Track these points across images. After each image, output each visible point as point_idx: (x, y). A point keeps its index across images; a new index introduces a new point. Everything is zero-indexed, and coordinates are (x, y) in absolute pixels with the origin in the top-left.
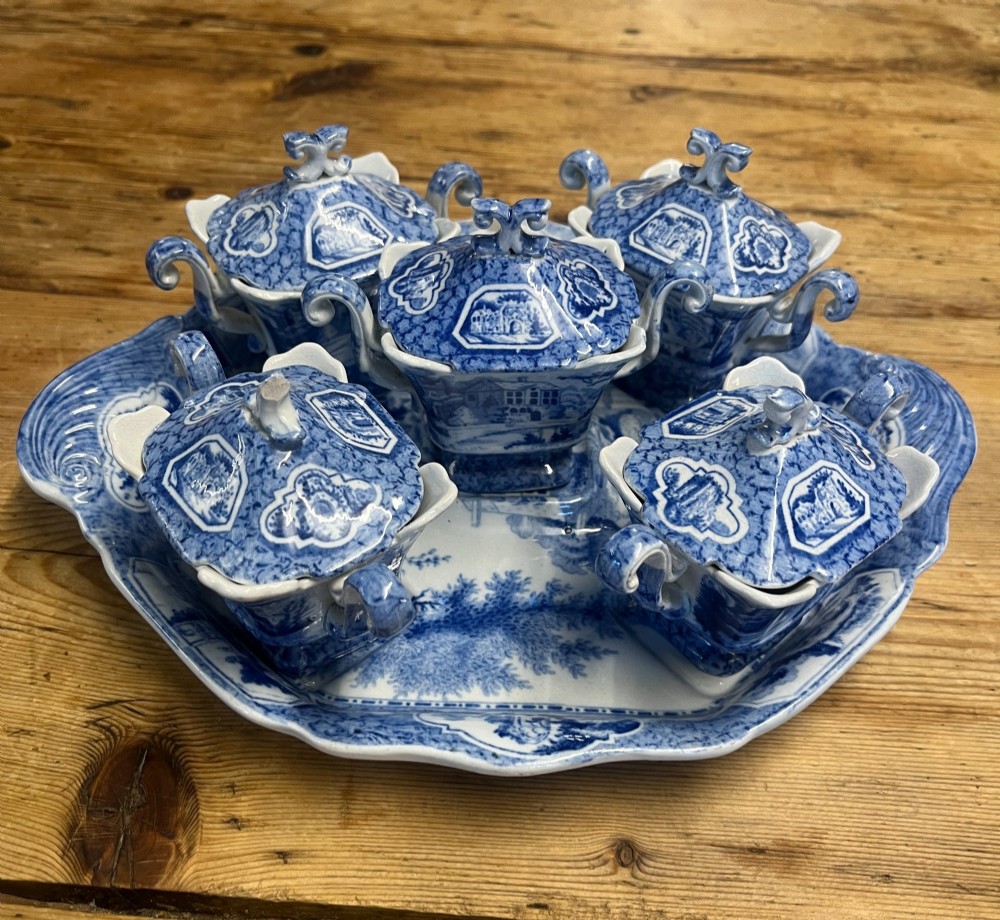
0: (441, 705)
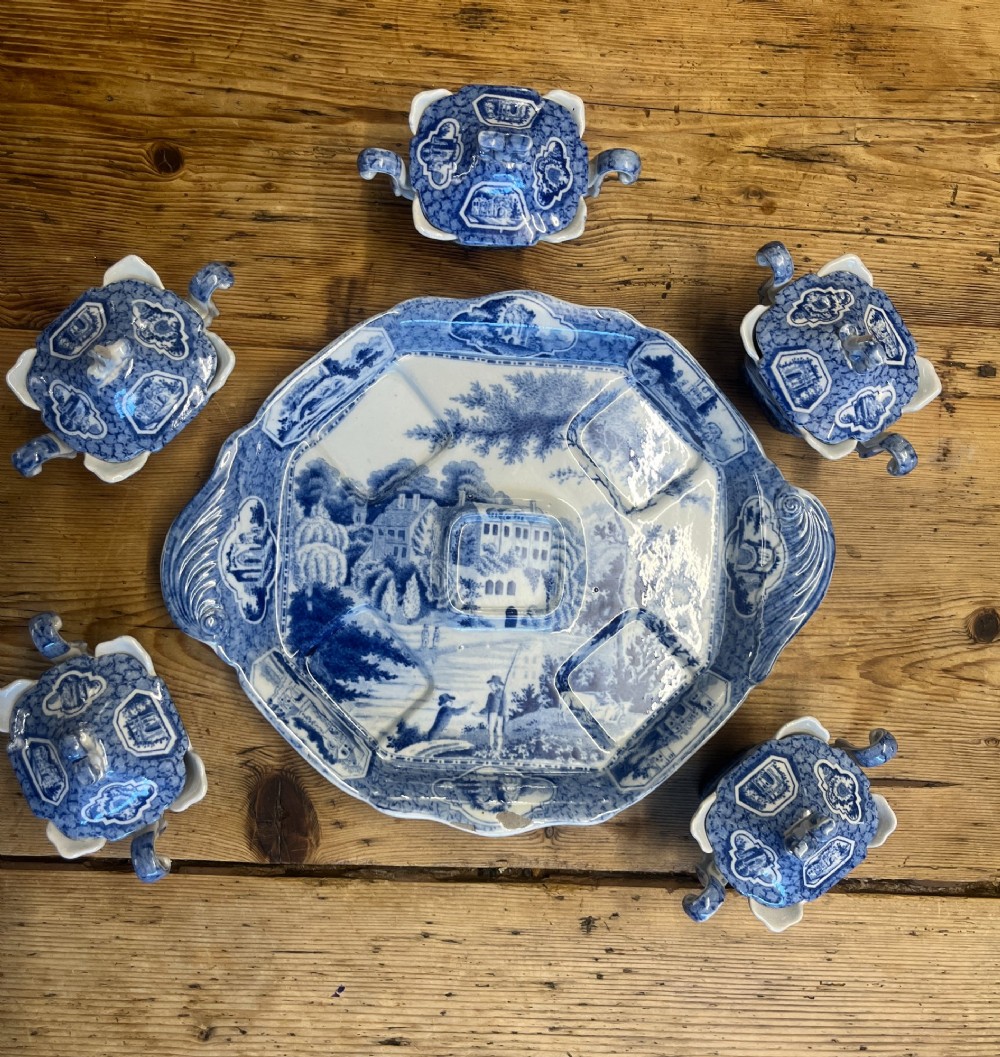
0: (558, 365)
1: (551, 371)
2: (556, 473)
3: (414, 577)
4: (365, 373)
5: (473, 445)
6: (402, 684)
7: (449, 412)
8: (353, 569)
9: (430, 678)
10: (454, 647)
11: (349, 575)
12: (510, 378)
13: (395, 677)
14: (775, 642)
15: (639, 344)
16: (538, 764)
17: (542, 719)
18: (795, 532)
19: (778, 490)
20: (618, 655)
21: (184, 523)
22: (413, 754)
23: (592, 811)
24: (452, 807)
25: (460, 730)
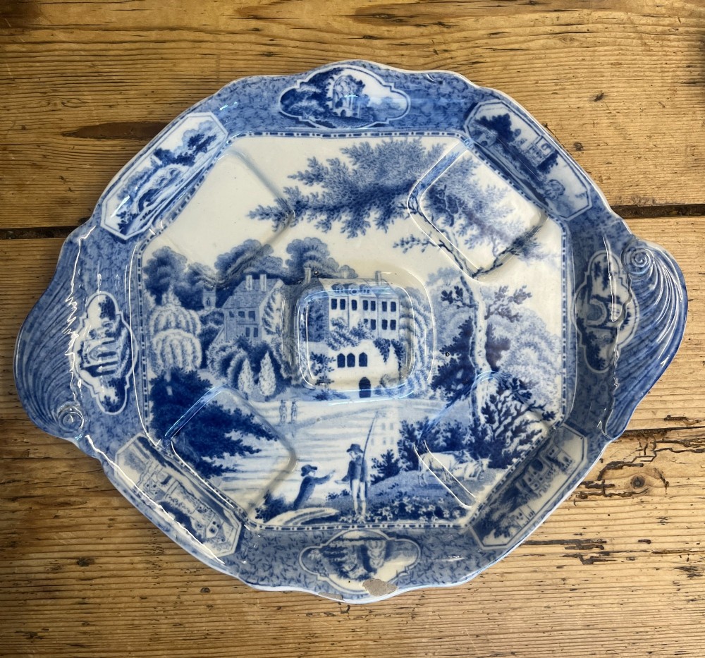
0: (393, 134)
1: (387, 140)
2: (399, 242)
3: (267, 355)
4: (201, 160)
5: (315, 222)
6: (266, 457)
7: (288, 191)
8: (208, 353)
9: (291, 450)
10: (311, 420)
11: (204, 358)
12: (346, 151)
13: (258, 451)
14: (629, 398)
15: (474, 105)
16: (402, 525)
17: (404, 482)
18: (645, 286)
19: (626, 244)
20: (474, 414)
21: (32, 326)
22: (281, 524)
23: (456, 573)
24: (319, 578)
25: (324, 498)
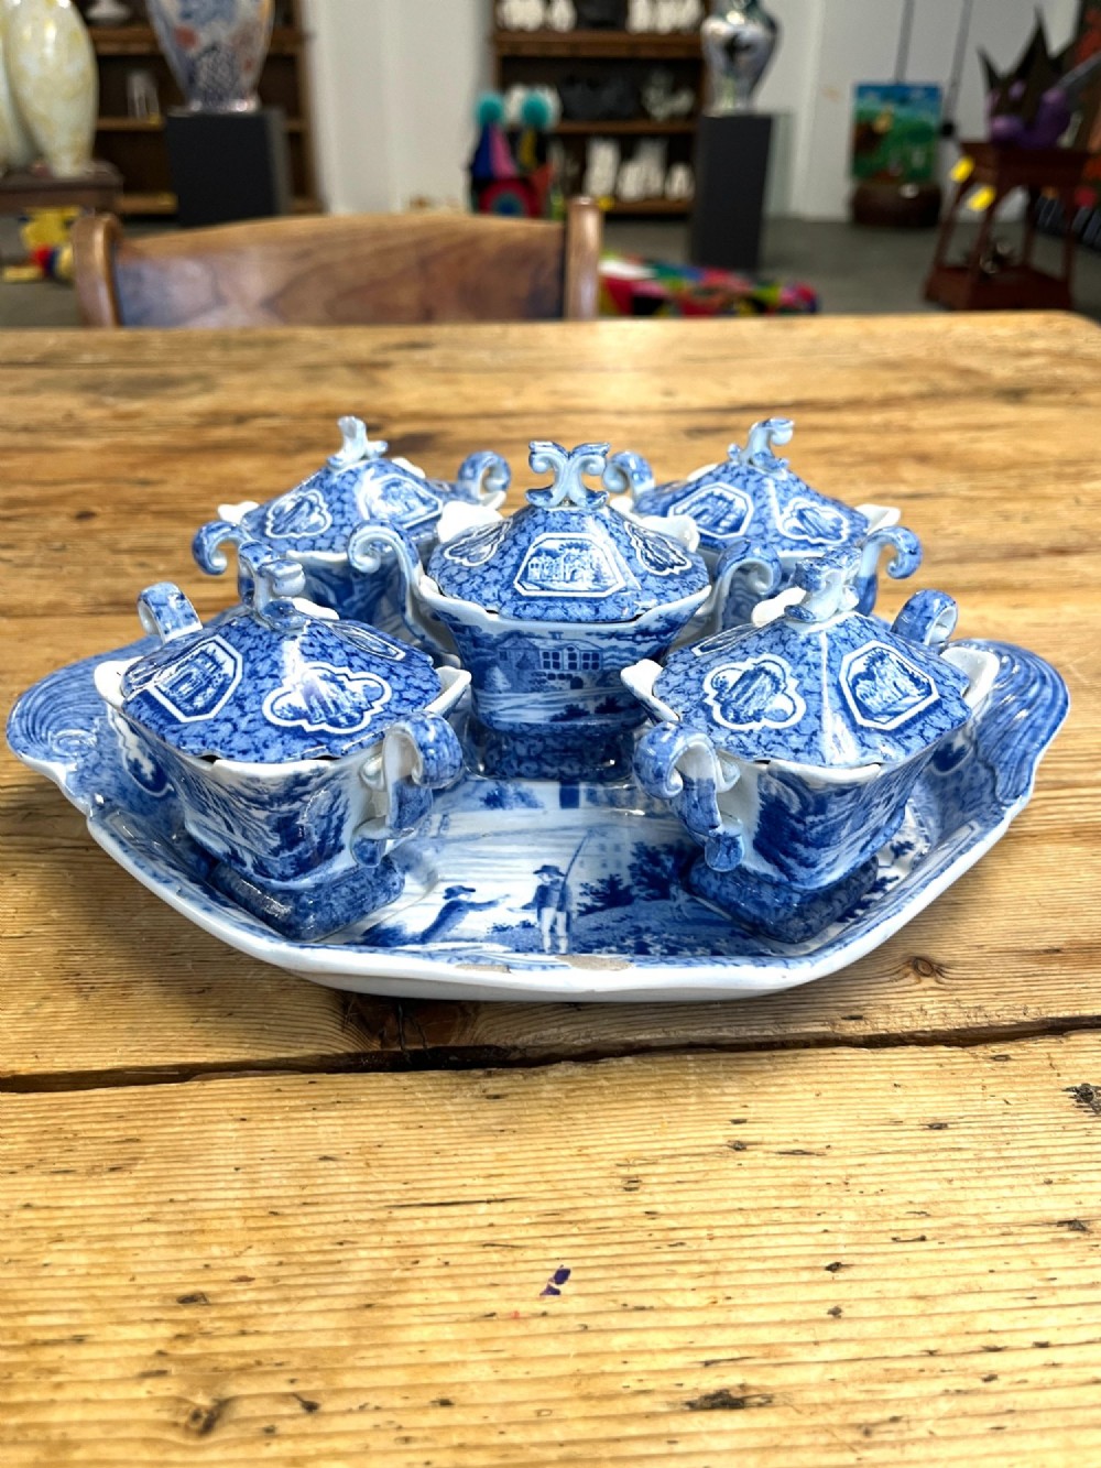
10: (474, 835)
17: (643, 914)
25: (485, 930)
